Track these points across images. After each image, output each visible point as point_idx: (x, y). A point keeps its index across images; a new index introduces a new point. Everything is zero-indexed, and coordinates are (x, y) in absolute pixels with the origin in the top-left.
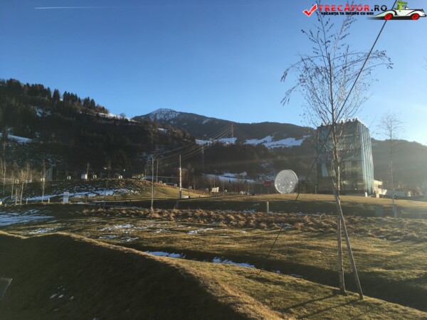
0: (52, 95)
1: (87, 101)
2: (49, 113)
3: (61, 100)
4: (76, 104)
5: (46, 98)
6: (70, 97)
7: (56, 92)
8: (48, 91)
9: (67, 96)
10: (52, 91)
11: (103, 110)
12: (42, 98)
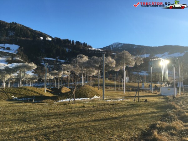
0: (72, 42)
1: (84, 43)
2: (71, 50)
3: (75, 44)
4: (80, 45)
5: (70, 44)
6: (78, 43)
7: (73, 41)
8: (70, 41)
9: (77, 42)
10: (72, 41)
11: (90, 47)
12: (68, 44)
